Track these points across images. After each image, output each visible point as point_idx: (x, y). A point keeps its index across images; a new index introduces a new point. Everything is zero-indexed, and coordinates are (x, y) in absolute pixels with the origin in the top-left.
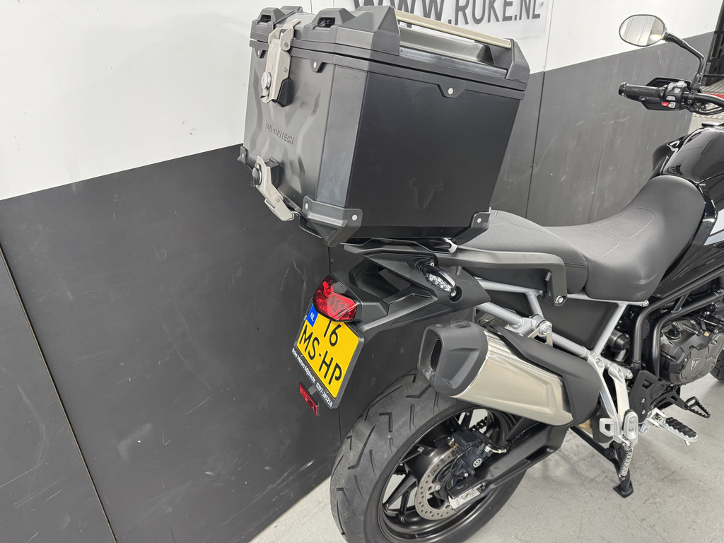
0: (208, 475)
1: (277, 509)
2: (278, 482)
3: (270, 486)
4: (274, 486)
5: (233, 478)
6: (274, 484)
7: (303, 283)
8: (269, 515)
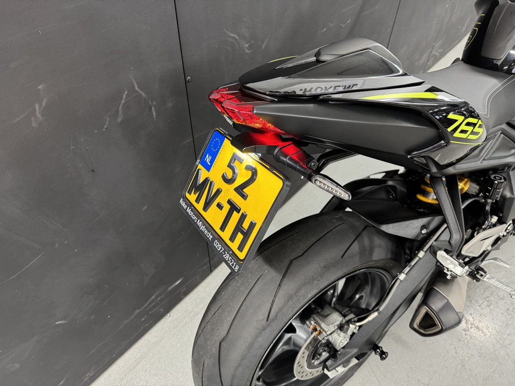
0: (59, 324)
1: (147, 325)
2: (146, 305)
3: (138, 311)
4: (142, 309)
5: (92, 317)
6: (141, 308)
7: (150, 109)
8: (140, 331)
